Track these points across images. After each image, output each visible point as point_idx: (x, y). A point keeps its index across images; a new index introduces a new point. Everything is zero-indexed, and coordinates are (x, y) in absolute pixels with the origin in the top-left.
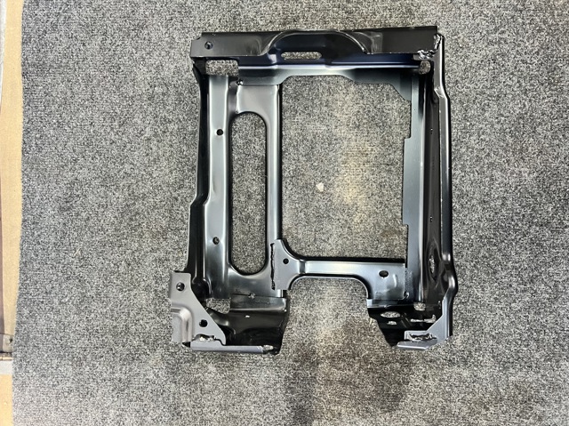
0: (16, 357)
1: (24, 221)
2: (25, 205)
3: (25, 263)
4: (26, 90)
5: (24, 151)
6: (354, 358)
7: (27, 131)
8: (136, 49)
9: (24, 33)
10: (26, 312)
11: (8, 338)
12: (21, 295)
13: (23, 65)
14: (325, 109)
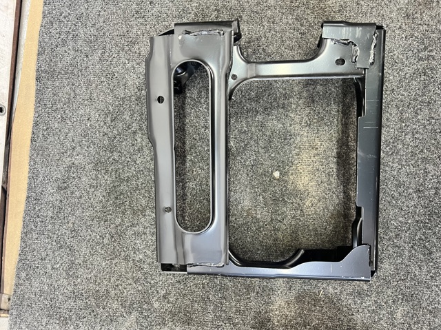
0: (12, 314)
1: (28, 197)
2: (29, 184)
3: (26, 233)
4: (38, 91)
5: (33, 140)
6: (305, 326)
7: (36, 124)
8: (128, 60)
9: (40, 46)
10: (23, 275)
11: (7, 297)
12: (20, 261)
13: (38, 71)
14: (281, 110)
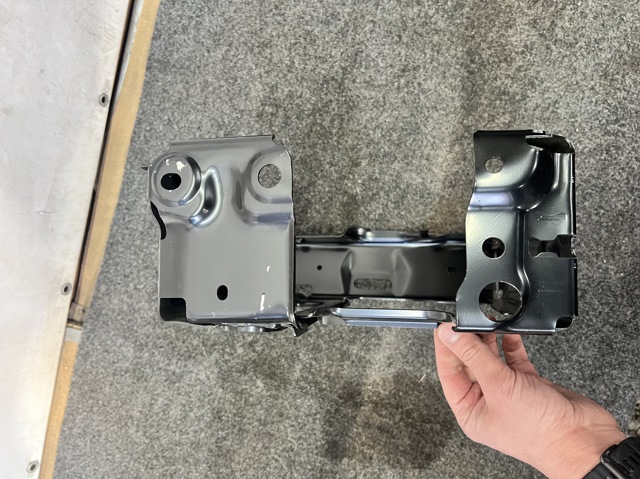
0: (85, 328)
1: (119, 205)
2: (122, 190)
3: (111, 244)
4: (147, 83)
5: (132, 140)
6: (397, 409)
7: (139, 122)
8: (256, 65)
9: (156, 29)
10: (103, 288)
11: (81, 308)
12: (102, 272)
13: (149, 59)
14: (424, 162)
